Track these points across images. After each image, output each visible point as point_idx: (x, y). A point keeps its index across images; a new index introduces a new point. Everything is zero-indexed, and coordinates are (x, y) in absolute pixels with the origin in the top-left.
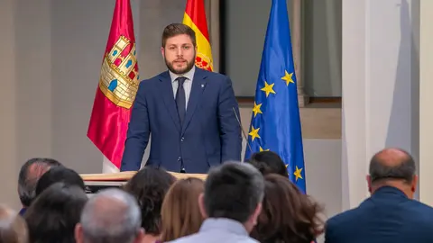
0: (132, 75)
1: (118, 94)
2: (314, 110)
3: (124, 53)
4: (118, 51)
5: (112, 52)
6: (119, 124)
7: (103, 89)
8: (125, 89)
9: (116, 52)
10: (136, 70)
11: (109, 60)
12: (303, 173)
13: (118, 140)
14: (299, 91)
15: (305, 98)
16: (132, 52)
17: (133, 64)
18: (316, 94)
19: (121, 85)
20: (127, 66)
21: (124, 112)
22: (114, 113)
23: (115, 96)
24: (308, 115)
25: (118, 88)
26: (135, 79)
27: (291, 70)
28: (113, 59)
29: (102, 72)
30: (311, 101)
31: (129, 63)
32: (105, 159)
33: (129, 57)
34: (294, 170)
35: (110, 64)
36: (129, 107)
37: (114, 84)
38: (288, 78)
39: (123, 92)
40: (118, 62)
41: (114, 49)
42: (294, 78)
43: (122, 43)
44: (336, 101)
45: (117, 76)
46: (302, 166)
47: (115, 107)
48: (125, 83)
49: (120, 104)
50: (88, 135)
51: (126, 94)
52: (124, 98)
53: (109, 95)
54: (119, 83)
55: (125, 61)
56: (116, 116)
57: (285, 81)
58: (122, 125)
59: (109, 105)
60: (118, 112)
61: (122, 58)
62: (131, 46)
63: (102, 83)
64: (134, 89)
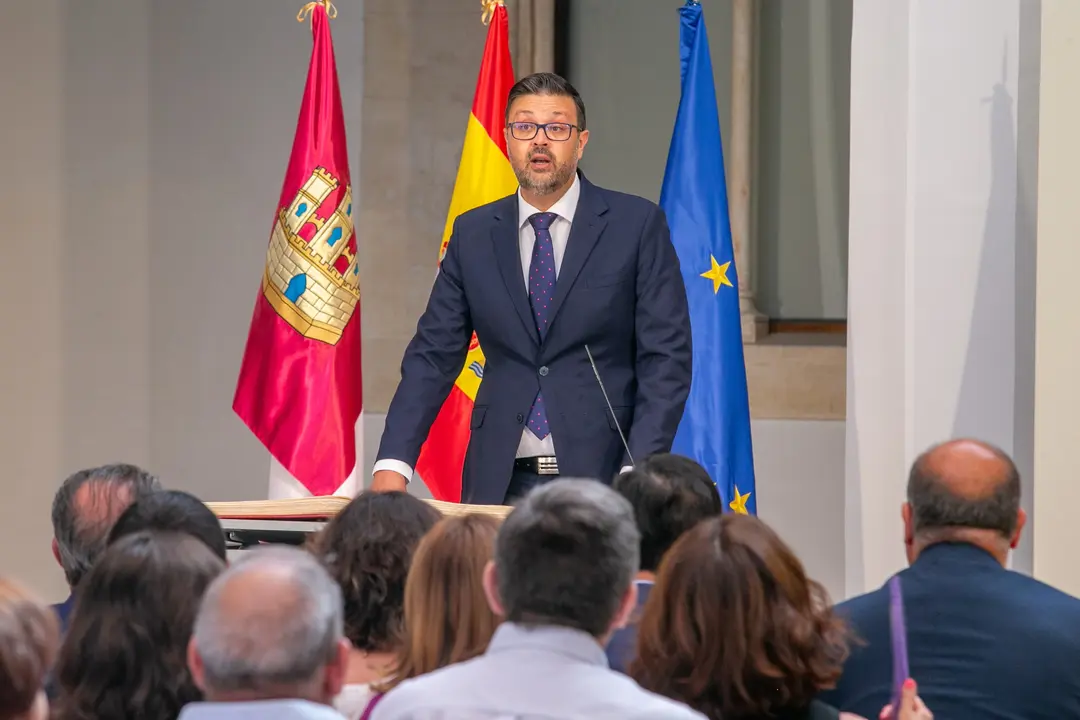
0: (341, 264)
1: (306, 308)
2: (780, 349)
3: (324, 211)
4: (310, 205)
5: (295, 207)
6: (309, 382)
7: (270, 296)
8: (326, 296)
9: (303, 208)
10: (353, 251)
11: (286, 227)
12: (751, 505)
13: (307, 419)
14: (743, 305)
15: (758, 321)
16: (343, 207)
17: (345, 236)
18: (786, 312)
19: (316, 288)
20: (331, 241)
21: (323, 352)
22: (299, 355)
23: (299, 313)
24: (765, 364)
25: (307, 294)
26: (349, 273)
27: (726, 254)
28: (297, 223)
29: (272, 254)
30: (774, 328)
31: (336, 233)
32: (275, 464)
33: (335, 220)
34: (731, 497)
35: (289, 235)
36: (333, 339)
37: (298, 286)
38: (717, 274)
39: (319, 304)
40: (307, 232)
41: (300, 199)
42: (732, 273)
43: (318, 186)
44: (833, 330)
45: (305, 264)
46: (749, 486)
47: (299, 340)
48: (324, 281)
49: (312, 333)
50: (234, 408)
51: (327, 309)
52: (323, 318)
53: (286, 312)
54: (309, 282)
55: (325, 229)
56: (303, 361)
57: (711, 282)
58: (317, 383)
59: (285, 336)
60: (308, 352)
61: (319, 223)
62: (340, 192)
63: (270, 282)
64: (346, 296)
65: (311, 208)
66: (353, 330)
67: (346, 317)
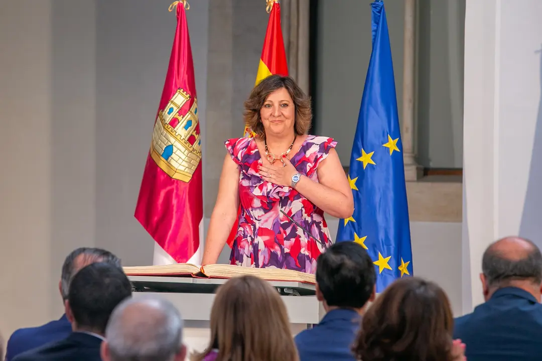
0: (191, 140)
1: (173, 163)
2: (429, 184)
3: (182, 112)
4: (175, 108)
5: (167, 109)
6: (175, 202)
7: (154, 157)
8: (183, 157)
9: (171, 110)
10: (198, 133)
11: (163, 120)
12: (410, 268)
13: (174, 222)
14: (406, 161)
15: (418, 169)
16: (193, 109)
17: (194, 125)
18: (432, 165)
19: (178, 152)
20: (186, 127)
21: (182, 187)
22: (169, 188)
23: (169, 165)
24: (421, 192)
25: (173, 156)
26: (196, 145)
27: (397, 133)
28: (168, 118)
29: (155, 135)
30: (426, 173)
31: (189, 123)
33: (188, 116)
34: (399, 264)
35: (164, 124)
36: (188, 180)
37: (169, 151)
38: (391, 145)
39: (180, 161)
40: (174, 122)
41: (170, 105)
42: (399, 145)
43: (180, 98)
44: (455, 174)
45: (172, 140)
46: (409, 258)
47: (169, 180)
48: (183, 149)
49: (176, 176)
50: (135, 216)
51: (184, 163)
52: (182, 168)
53: (162, 165)
54: (175, 149)
55: (183, 122)
56: (171, 191)
57: (388, 149)
58: (178, 202)
59: (162, 178)
60: (174, 186)
61: (180, 118)
62: (191, 102)
63: (154, 149)
64: (194, 157)
65: (176, 110)
66: (198, 175)
67: (194, 168)
